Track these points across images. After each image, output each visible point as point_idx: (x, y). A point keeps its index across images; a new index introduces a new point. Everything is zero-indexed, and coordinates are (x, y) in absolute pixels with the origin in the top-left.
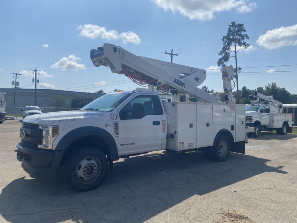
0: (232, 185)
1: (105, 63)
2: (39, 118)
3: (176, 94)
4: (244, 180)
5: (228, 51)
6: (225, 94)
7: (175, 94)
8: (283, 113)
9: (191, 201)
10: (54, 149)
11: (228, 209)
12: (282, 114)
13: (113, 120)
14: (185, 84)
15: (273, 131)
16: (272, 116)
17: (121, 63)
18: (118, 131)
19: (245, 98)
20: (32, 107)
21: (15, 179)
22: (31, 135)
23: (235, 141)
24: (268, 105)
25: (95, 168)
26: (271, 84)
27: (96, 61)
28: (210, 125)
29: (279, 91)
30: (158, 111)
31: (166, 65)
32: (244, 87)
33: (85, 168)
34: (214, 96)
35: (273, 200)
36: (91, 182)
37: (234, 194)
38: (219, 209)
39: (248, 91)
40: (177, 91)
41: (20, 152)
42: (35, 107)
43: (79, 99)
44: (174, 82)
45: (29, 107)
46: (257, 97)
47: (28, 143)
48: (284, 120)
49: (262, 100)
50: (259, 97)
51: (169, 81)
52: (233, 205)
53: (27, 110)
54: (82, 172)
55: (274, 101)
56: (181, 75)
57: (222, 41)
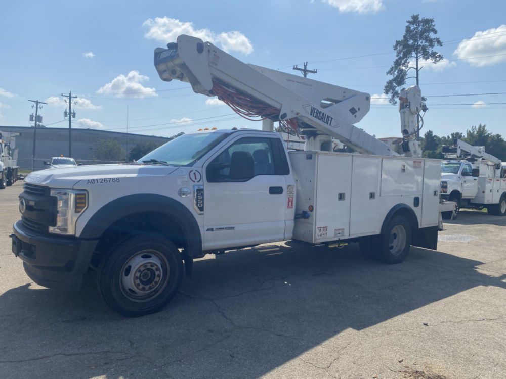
0: (417, 310)
1: (182, 74)
2: (52, 175)
3: (314, 138)
4: (439, 301)
5: (404, 68)
6: (403, 139)
7: (312, 138)
8: (501, 177)
9: (341, 343)
10: (78, 235)
11: (414, 361)
12: (500, 179)
13: (194, 182)
14: (332, 118)
15: (481, 209)
16: (482, 183)
17: (211, 74)
18: (203, 203)
19: (430, 150)
20: (62, 158)
21: (11, 288)
22: (35, 207)
23: (420, 227)
24: (475, 162)
25: (157, 273)
26: (477, 127)
27: (165, 71)
28: (377, 195)
29: (491, 139)
30: (281, 167)
31: (297, 82)
32: (430, 131)
33: (137, 272)
34: (383, 142)
35: (501, 345)
36: (149, 299)
37: (422, 329)
38: (395, 361)
39: (435, 138)
40: (316, 131)
41: (18, 239)
42: (68, 158)
43: (144, 146)
44: (311, 114)
45: (56, 158)
46: (457, 149)
47: (32, 222)
48: (503, 189)
49: (465, 154)
50: (460, 147)
51: (303, 113)
52: (423, 353)
53: (54, 164)
54: (132, 280)
55: (486, 156)
56: (323, 101)
57: (395, 50)
